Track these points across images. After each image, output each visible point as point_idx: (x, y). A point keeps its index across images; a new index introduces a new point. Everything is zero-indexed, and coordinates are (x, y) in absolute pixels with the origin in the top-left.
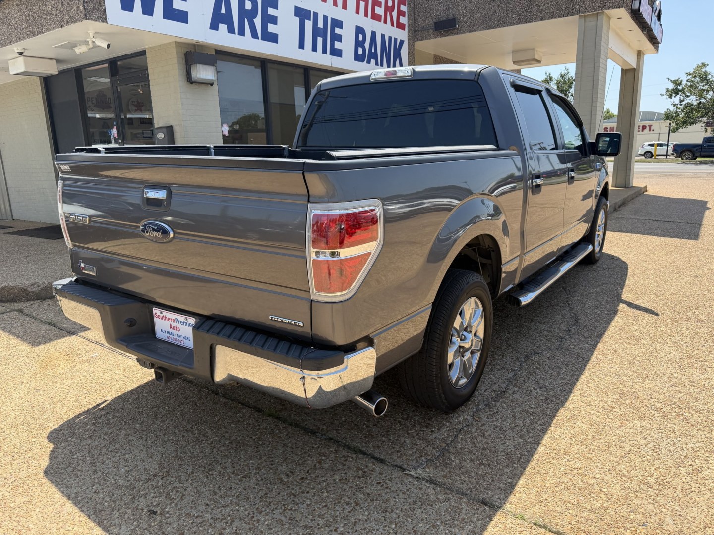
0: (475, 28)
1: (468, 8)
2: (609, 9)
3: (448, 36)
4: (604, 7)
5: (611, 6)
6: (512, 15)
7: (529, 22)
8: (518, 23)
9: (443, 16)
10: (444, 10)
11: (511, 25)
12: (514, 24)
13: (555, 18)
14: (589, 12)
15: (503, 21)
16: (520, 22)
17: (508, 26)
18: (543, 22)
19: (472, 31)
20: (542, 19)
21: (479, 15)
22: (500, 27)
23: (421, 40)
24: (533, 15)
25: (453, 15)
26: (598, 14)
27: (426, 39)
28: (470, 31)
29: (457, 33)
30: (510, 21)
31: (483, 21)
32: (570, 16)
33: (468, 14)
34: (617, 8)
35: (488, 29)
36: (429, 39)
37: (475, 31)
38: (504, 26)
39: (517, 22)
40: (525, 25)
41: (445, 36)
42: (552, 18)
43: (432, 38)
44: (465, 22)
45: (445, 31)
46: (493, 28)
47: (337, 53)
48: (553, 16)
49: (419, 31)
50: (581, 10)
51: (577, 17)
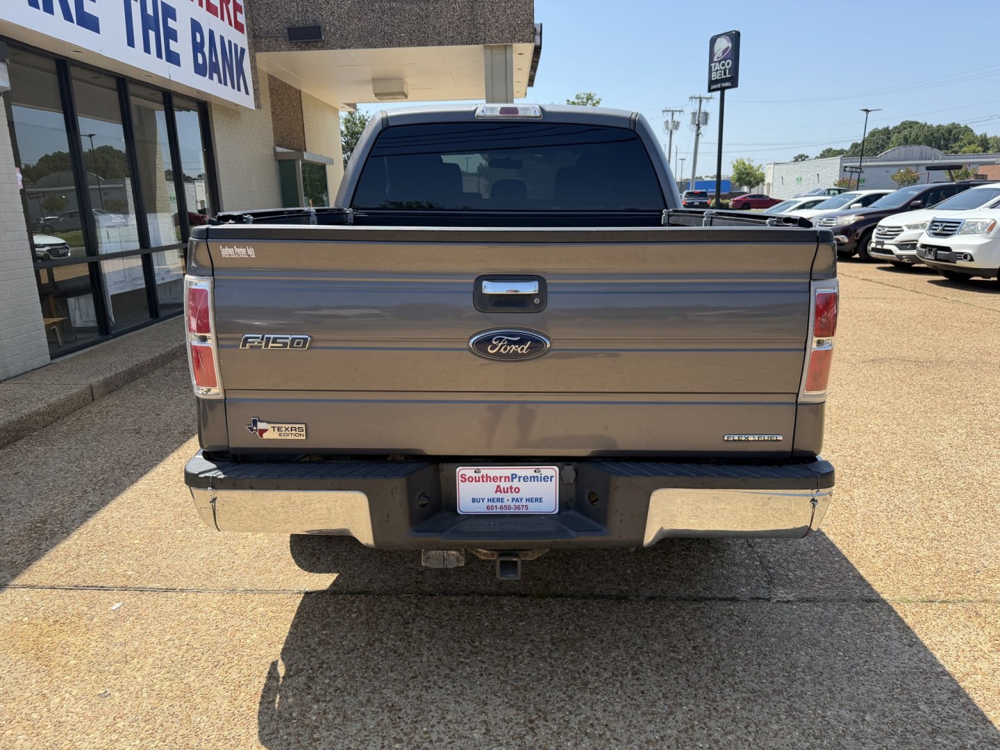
0: (348, 44)
1: (336, 15)
2: (519, 42)
3: (308, 50)
4: (513, 39)
5: (521, 38)
6: (400, 33)
7: (423, 45)
8: (409, 45)
9: (298, 20)
10: (298, 12)
11: (399, 46)
12: (404, 45)
13: (456, 44)
14: (496, 42)
15: (388, 40)
16: (411, 43)
17: (395, 47)
18: (441, 47)
19: (345, 48)
20: (440, 44)
21: (353, 26)
22: (384, 47)
23: (267, 51)
24: (428, 37)
25: (314, 21)
26: (506, 46)
27: (274, 51)
28: (342, 48)
29: (323, 48)
30: (397, 40)
31: (360, 35)
32: (475, 44)
33: (336, 23)
34: (527, 42)
35: (368, 48)
36: (280, 51)
37: (349, 47)
38: (389, 47)
39: (407, 43)
40: (418, 48)
41: (305, 50)
42: (452, 44)
43: (283, 51)
44: (334, 34)
45: (304, 43)
46: (375, 47)
47: (173, 58)
48: (453, 42)
49: (261, 38)
50: (487, 39)
51: (481, 46)
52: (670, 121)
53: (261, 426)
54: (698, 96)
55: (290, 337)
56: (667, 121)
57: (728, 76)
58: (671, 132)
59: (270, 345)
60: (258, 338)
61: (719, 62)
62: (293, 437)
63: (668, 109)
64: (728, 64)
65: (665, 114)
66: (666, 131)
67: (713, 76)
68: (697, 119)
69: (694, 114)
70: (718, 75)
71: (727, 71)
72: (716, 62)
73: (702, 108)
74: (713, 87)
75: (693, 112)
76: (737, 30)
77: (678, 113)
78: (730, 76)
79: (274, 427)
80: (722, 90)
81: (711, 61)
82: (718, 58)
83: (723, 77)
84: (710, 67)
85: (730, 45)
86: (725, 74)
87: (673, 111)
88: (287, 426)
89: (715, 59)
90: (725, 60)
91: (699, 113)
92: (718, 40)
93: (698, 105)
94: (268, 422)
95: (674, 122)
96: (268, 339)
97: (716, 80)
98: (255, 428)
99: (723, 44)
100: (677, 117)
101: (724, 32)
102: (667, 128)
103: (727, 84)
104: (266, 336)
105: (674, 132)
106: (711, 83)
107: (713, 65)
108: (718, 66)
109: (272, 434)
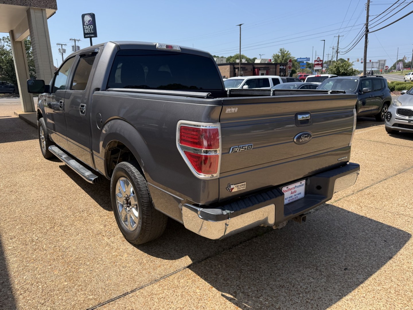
2: (49, 8)
4: (46, 6)
14: (37, 7)
26: (42, 9)
32: (25, 6)
34: (54, 9)
50: (32, 4)
52: (61, 48)
53: (232, 186)
54: (74, 39)
55: (247, 145)
56: (60, 49)
57: (92, 32)
58: (62, 53)
59: (241, 150)
60: (237, 148)
61: (88, 25)
62: (242, 189)
63: (59, 43)
64: (92, 27)
65: (58, 45)
66: (60, 53)
67: (85, 31)
68: (75, 49)
69: (73, 46)
70: (88, 31)
71: (92, 30)
72: (86, 25)
73: (76, 44)
74: (87, 36)
75: (72, 45)
76: (93, 13)
77: (64, 45)
78: (93, 32)
79: (236, 186)
80: (91, 38)
81: (83, 25)
82: (86, 24)
83: (90, 32)
84: (84, 28)
85: (91, 19)
86: (91, 31)
87: (61, 44)
88: (240, 184)
89: (85, 24)
90: (90, 25)
91: (75, 46)
92: (85, 16)
93: (74, 43)
94: (234, 185)
95: (63, 49)
96: (240, 147)
97: (87, 33)
98: (230, 188)
99: (88, 18)
100: (64, 47)
101: (87, 13)
102: (60, 52)
103: (92, 35)
104: (239, 146)
105: (64, 54)
106: (85, 34)
107: (85, 26)
108: (87, 28)
109: (236, 189)
